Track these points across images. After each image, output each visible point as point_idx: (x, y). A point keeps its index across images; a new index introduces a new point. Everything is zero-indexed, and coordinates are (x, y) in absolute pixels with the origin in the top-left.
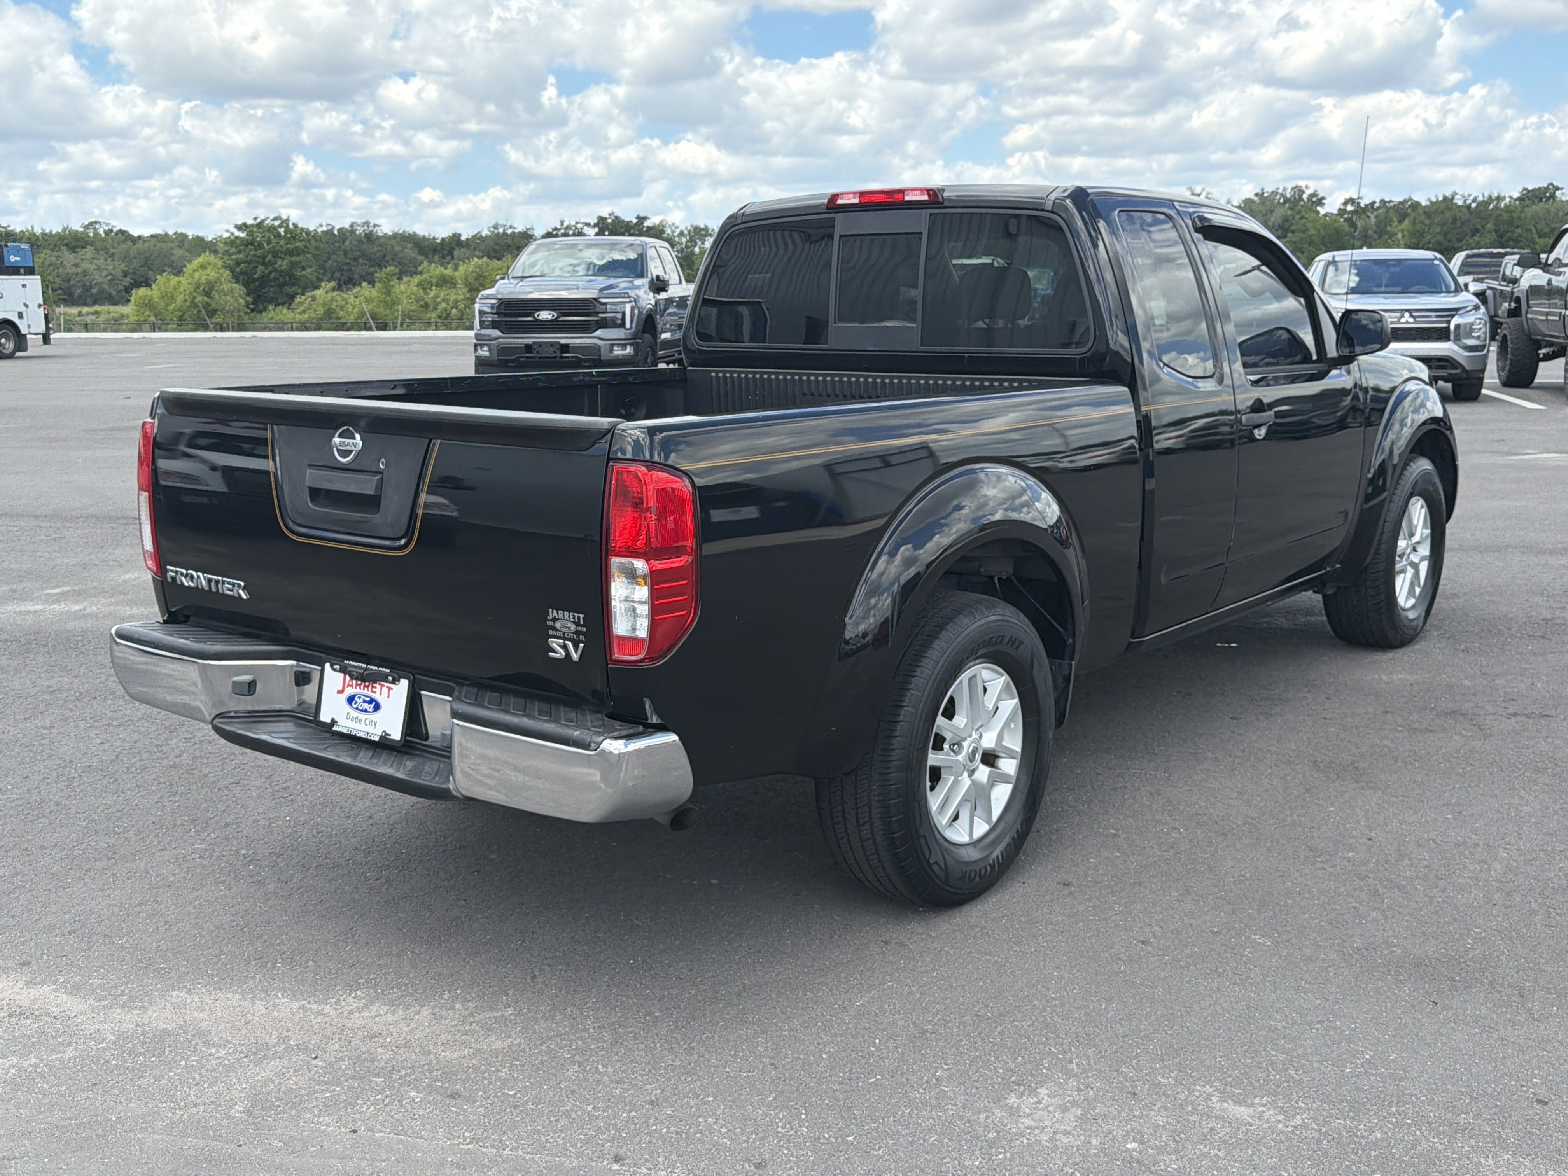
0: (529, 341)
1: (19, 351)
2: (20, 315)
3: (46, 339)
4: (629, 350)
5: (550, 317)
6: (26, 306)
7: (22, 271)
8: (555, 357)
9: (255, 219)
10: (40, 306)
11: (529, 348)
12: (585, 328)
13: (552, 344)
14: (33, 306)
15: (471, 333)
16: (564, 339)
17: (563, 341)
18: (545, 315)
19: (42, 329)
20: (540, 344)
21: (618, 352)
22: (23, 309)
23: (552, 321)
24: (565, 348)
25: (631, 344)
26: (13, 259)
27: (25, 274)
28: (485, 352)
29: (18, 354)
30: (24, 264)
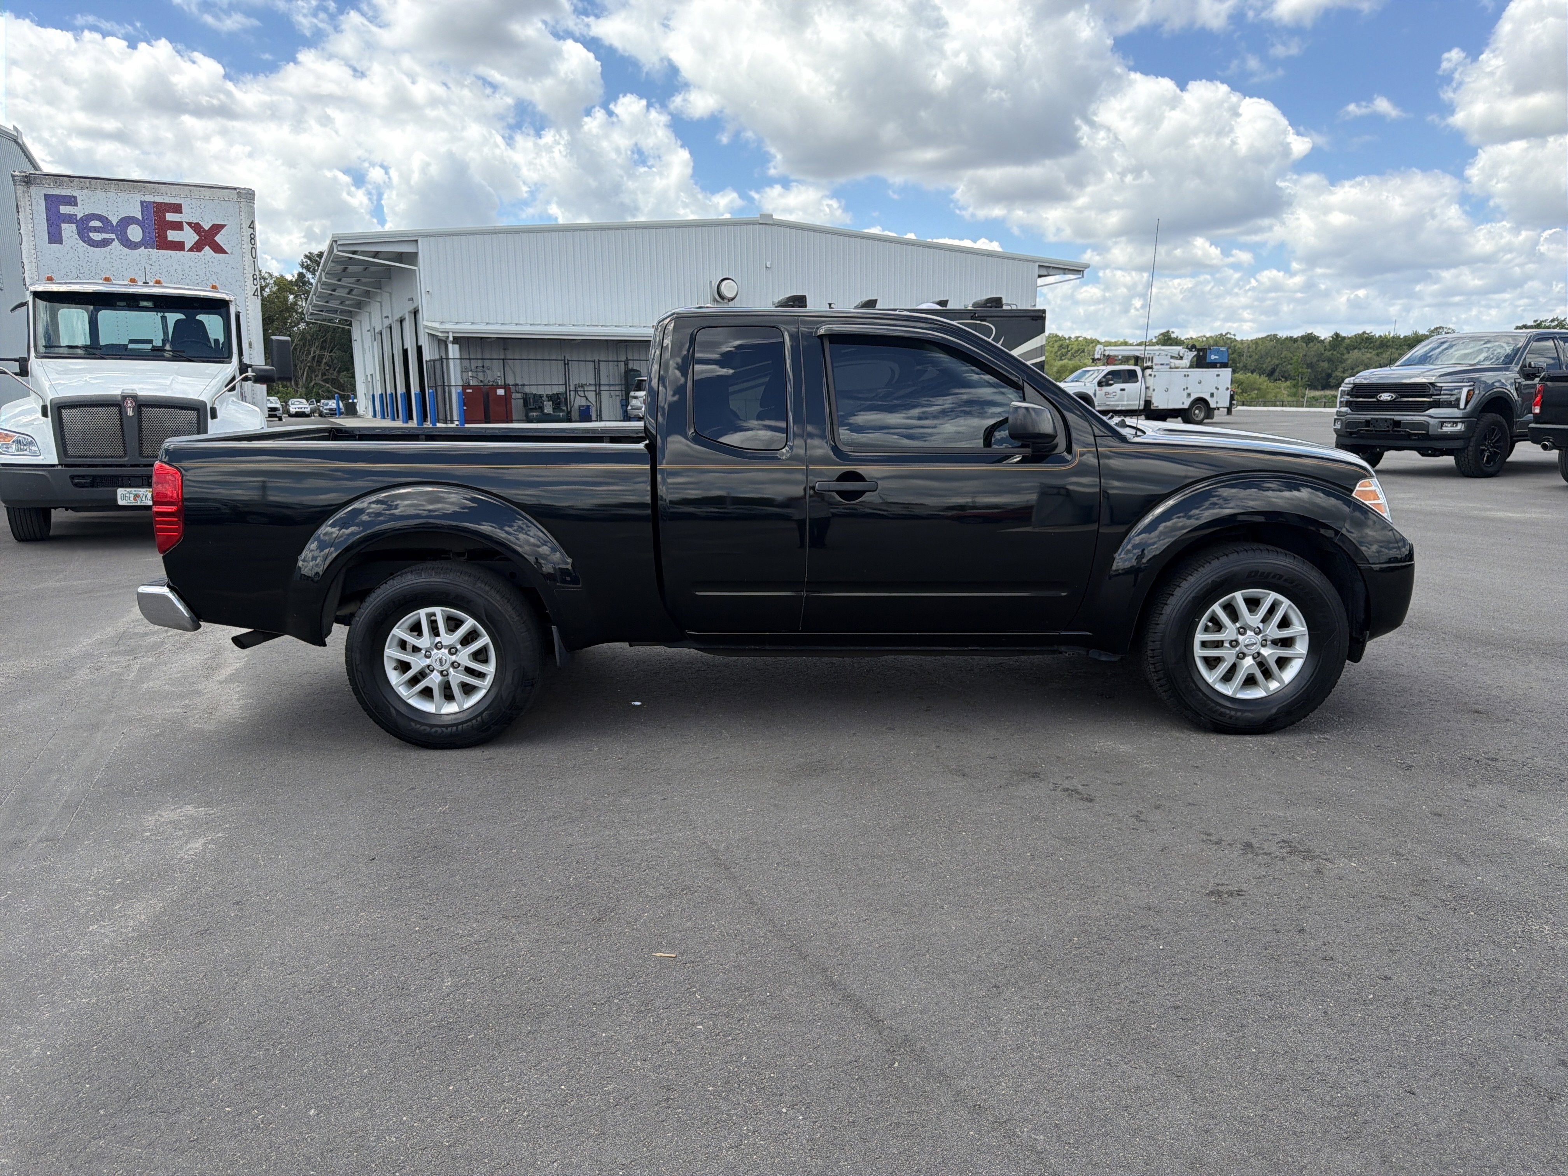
0: (1368, 417)
1: (1207, 418)
2: (1212, 395)
3: (1229, 411)
4: (1460, 427)
5: (1389, 398)
6: (1217, 389)
7: (1218, 365)
8: (1388, 431)
9: (1535, 321)
10: (1228, 389)
11: (1368, 423)
12: (1421, 407)
13: (1386, 420)
14: (1222, 389)
15: (1334, 410)
16: (1398, 416)
17: (1397, 418)
18: (1385, 397)
19: (1227, 404)
20: (1377, 420)
21: (1448, 429)
22: (1215, 391)
23: (1390, 401)
24: (1397, 424)
25: (1463, 422)
26: (1213, 357)
27: (1221, 367)
28: (1338, 426)
29: (1206, 421)
30: (1221, 361)
